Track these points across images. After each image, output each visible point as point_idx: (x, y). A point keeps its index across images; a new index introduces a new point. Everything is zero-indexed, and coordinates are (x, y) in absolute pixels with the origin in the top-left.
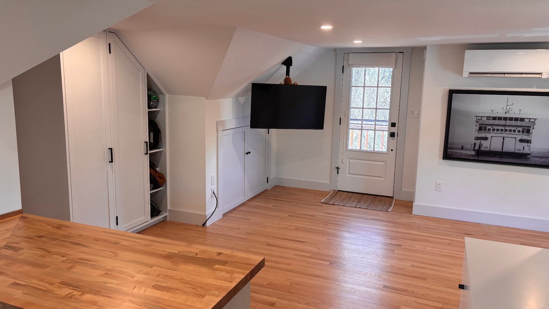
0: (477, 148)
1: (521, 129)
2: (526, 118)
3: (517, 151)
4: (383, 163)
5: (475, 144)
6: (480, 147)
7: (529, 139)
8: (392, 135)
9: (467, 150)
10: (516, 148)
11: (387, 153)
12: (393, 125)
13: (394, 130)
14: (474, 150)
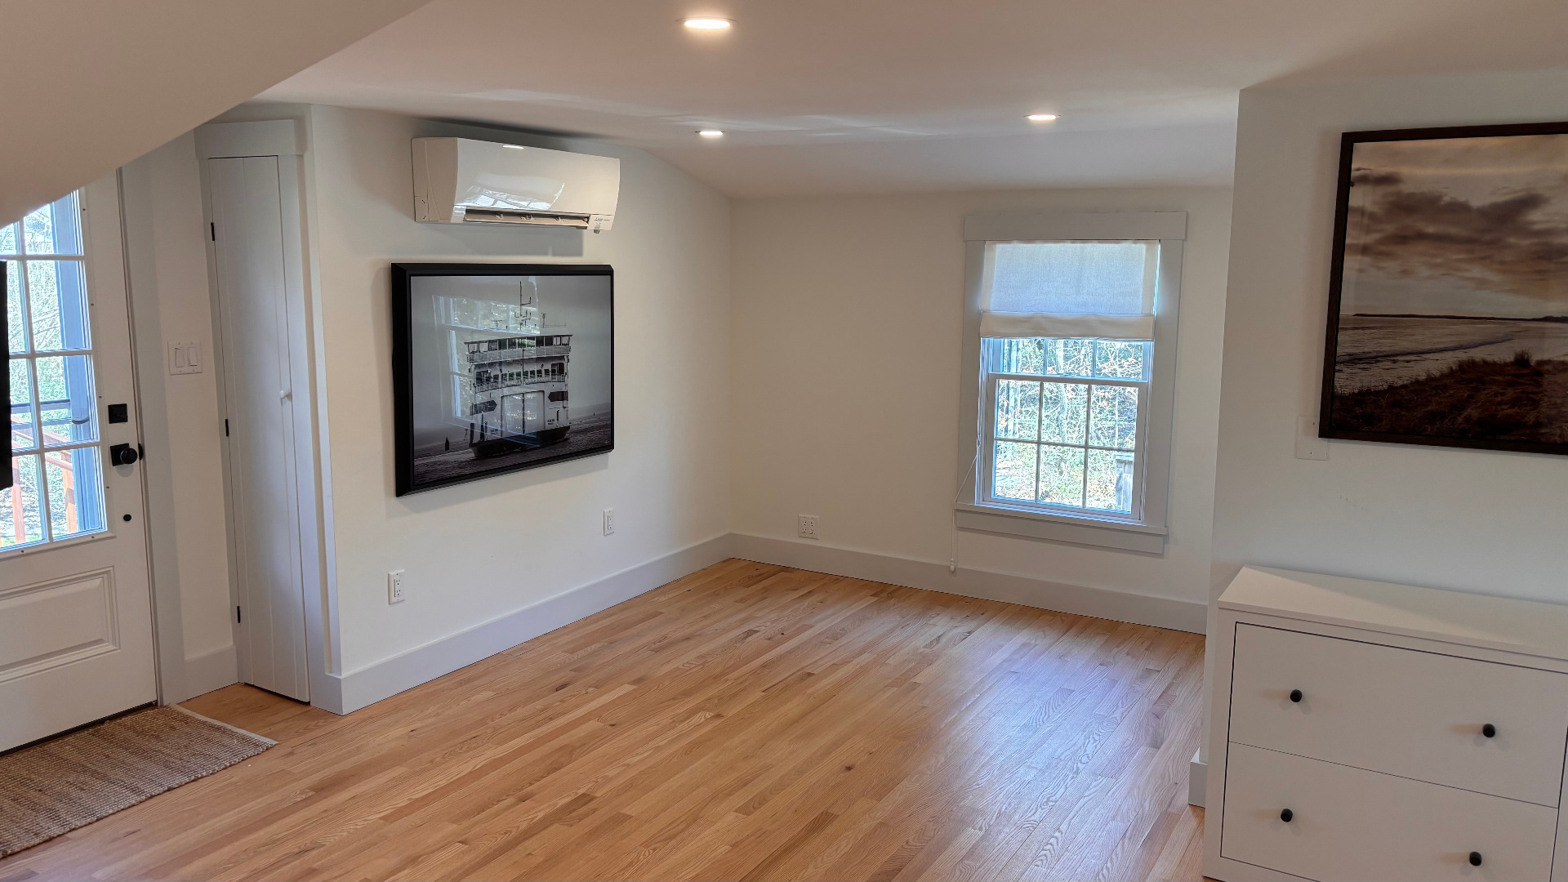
0: (477, 439)
1: (548, 366)
2: (555, 336)
3: (548, 427)
4: (97, 582)
5: (472, 425)
6: (482, 436)
7: (564, 390)
8: (121, 455)
9: (459, 448)
10: (547, 419)
11: (110, 535)
12: (117, 414)
13: (124, 433)
14: (472, 445)
